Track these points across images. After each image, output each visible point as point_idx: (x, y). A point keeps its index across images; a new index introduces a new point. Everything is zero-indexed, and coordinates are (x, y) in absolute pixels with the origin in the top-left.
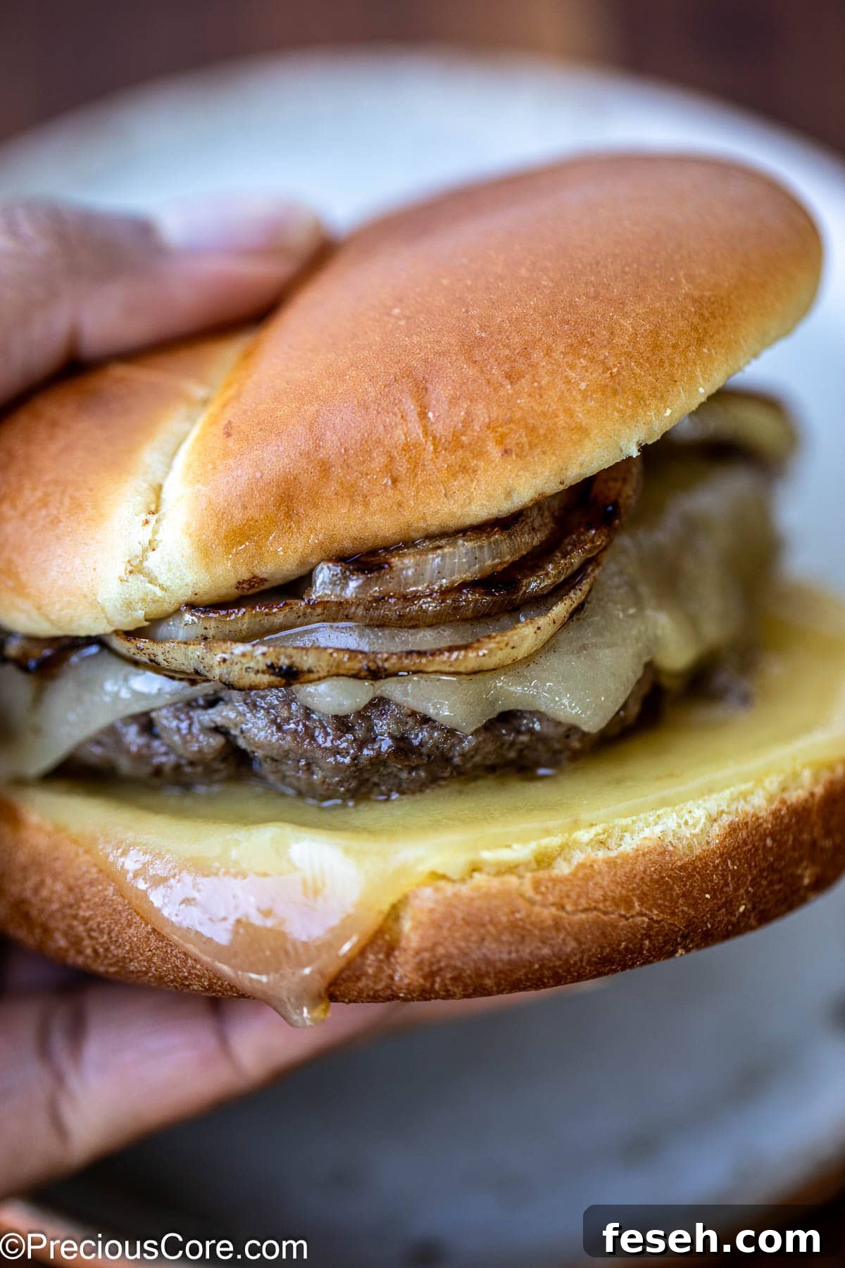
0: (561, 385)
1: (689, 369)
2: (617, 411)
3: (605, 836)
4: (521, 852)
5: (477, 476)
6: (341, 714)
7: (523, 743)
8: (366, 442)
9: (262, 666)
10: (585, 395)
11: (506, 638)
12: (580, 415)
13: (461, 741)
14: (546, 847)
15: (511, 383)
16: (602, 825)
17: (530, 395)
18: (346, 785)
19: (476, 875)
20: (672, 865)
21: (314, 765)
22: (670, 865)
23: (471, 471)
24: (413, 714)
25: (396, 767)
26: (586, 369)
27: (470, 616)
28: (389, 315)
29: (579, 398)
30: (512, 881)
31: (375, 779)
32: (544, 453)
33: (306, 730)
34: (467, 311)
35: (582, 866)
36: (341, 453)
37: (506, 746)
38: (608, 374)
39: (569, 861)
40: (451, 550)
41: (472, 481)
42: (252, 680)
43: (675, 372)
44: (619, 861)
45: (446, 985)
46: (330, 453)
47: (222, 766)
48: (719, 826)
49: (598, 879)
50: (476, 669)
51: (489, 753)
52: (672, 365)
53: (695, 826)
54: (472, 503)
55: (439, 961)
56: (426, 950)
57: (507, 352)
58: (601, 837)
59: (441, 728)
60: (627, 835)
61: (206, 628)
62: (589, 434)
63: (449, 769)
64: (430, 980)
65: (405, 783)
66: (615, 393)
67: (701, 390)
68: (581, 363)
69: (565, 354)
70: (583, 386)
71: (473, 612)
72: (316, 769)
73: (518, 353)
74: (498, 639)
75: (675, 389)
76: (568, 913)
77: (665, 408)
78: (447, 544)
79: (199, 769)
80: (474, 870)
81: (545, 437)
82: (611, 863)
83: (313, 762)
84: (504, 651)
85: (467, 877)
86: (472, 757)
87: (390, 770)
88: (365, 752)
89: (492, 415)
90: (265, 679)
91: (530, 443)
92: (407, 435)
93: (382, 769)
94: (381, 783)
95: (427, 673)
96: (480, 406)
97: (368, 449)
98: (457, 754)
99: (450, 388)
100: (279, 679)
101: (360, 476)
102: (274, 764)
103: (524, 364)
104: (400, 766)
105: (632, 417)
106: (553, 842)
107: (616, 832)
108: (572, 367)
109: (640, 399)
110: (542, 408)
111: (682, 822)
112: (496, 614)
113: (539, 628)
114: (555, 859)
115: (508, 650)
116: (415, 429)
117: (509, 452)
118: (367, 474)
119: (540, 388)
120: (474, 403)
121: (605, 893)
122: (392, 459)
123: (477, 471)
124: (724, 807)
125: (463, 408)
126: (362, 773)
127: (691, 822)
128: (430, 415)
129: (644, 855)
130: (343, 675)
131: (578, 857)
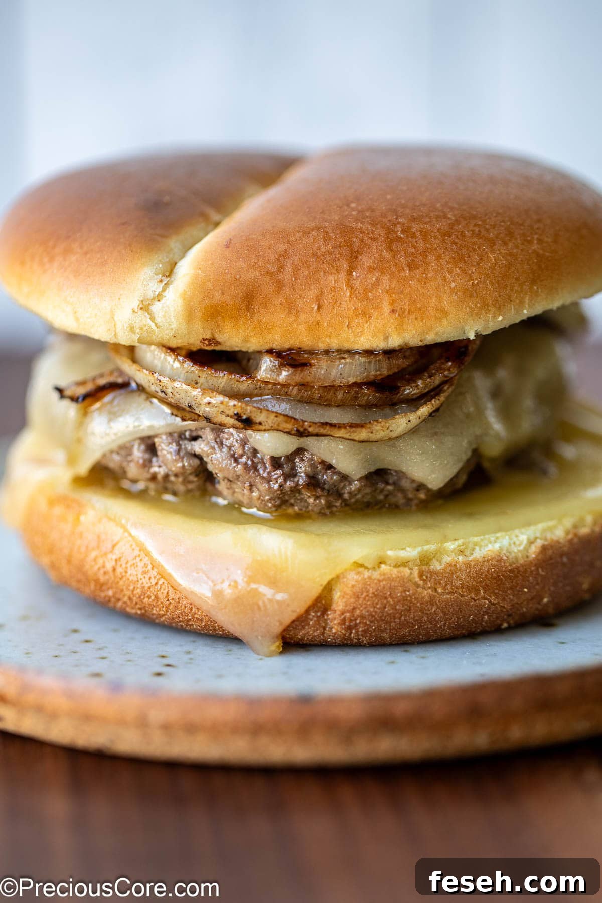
0: (439, 280)
1: (522, 296)
2: (469, 308)
3: (463, 547)
4: (412, 553)
5: (370, 320)
6: (276, 455)
7: (389, 490)
8: (310, 278)
9: (231, 413)
10: (452, 291)
11: (387, 425)
12: (446, 302)
13: (350, 484)
14: (427, 551)
15: (409, 271)
16: (462, 540)
17: (418, 281)
18: (273, 502)
19: (383, 566)
20: (505, 568)
21: (254, 486)
22: (504, 569)
23: (367, 316)
24: (323, 462)
25: (306, 495)
26: (457, 275)
27: (364, 404)
28: (348, 205)
29: (448, 292)
30: (406, 571)
31: (292, 501)
32: (416, 319)
33: (252, 463)
34: (396, 219)
35: (450, 565)
36: (292, 280)
37: (378, 491)
38: (471, 283)
39: (440, 562)
40: (351, 361)
41: (367, 322)
42: (223, 420)
43: (512, 294)
44: (473, 564)
45: (358, 635)
46: (286, 278)
47: (195, 479)
48: (536, 547)
49: (459, 574)
50: (366, 440)
51: (367, 494)
52: (512, 290)
53: (520, 545)
54: (362, 336)
55: (356, 619)
56: (348, 611)
57: (413, 250)
58: (461, 547)
59: (339, 473)
60: (477, 548)
61: (199, 377)
62: (448, 316)
63: (340, 501)
64: (349, 631)
65: (311, 506)
66: (471, 296)
67: (525, 311)
68: (456, 271)
69: (448, 263)
70: (453, 285)
71: (366, 402)
72: (255, 489)
73: (419, 253)
74: (383, 424)
75: (509, 305)
76: (438, 594)
77: (499, 315)
78: (348, 357)
79: (180, 479)
80: (381, 563)
81: (420, 309)
82: (468, 565)
83: (254, 485)
84: (385, 432)
85: (376, 567)
86: (356, 495)
87: (302, 496)
88: (288, 483)
89: (392, 286)
90: (232, 421)
91: (409, 310)
92: (336, 282)
93: (297, 495)
94: (296, 504)
95: (334, 437)
96: (386, 278)
97: (309, 283)
98: (346, 491)
99: (371, 261)
100: (240, 424)
101: (299, 297)
102: (229, 483)
103: (421, 261)
104: (309, 494)
105: (477, 314)
106: (431, 548)
107: (471, 546)
108: (450, 272)
109: (485, 305)
110: (423, 290)
111: (512, 542)
112: (381, 405)
113: (409, 421)
114: (431, 560)
115: (388, 432)
116: (342, 280)
117: (395, 311)
118: (304, 298)
119: (426, 278)
120: (383, 275)
121: (463, 583)
122: (322, 293)
123: (371, 317)
124: (538, 535)
125: (375, 275)
126: (284, 496)
127: (517, 543)
128: (354, 274)
129: (488, 561)
130: (281, 431)
131: (447, 559)
